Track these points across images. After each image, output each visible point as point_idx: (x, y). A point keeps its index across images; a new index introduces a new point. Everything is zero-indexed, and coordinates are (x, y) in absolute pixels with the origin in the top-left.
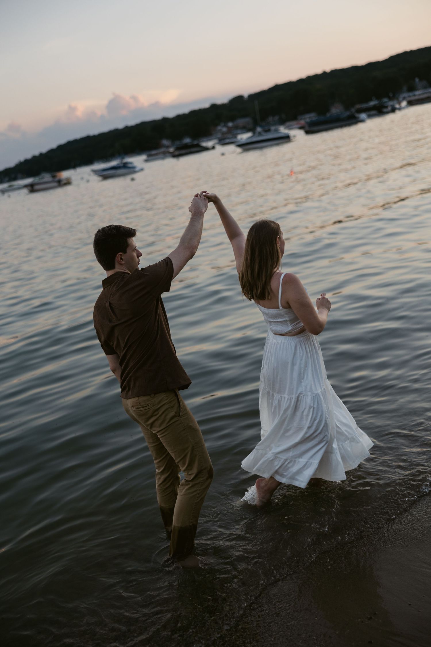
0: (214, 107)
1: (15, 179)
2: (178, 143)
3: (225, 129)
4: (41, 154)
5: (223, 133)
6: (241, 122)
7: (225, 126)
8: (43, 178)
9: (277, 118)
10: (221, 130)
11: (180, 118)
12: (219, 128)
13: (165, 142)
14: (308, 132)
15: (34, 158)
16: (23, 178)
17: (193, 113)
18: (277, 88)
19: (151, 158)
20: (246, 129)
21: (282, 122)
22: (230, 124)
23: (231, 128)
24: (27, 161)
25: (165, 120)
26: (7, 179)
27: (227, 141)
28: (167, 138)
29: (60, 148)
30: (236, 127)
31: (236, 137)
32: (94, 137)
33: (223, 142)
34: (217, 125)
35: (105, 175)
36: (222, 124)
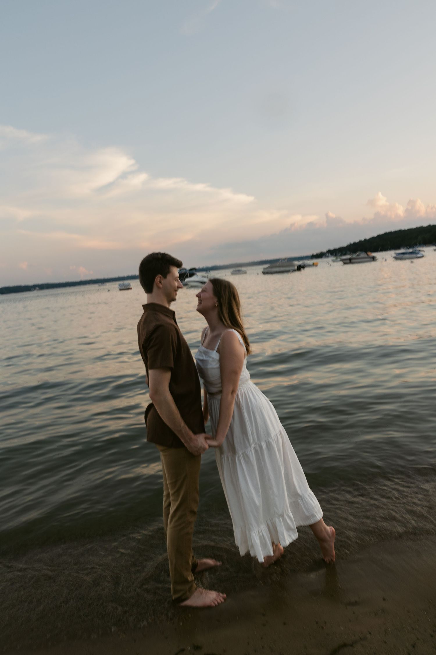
1: (345, 254)
4: (365, 240)
8: (358, 255)
15: (360, 242)
16: (350, 254)
24: (355, 244)
26: (339, 254)
29: (379, 237)
32: (404, 231)
35: (397, 258)
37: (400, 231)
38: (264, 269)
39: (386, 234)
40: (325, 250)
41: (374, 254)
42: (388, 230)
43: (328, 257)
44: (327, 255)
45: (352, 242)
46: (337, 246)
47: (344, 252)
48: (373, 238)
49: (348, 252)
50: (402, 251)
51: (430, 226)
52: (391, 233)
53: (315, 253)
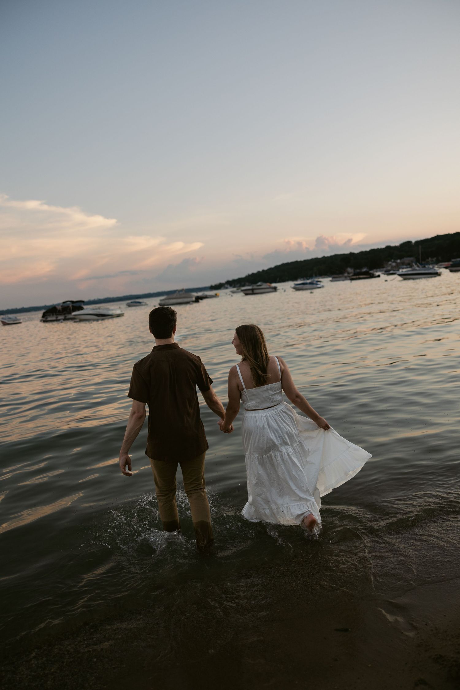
0: (388, 248)
1: (244, 286)
2: (358, 271)
3: (394, 264)
4: (263, 271)
5: (392, 267)
6: (407, 260)
7: (394, 262)
8: (259, 286)
9: (434, 259)
10: (390, 264)
11: (362, 253)
12: (390, 263)
13: (349, 270)
14: (451, 271)
15: (259, 272)
16: (249, 286)
17: (373, 251)
18: (438, 238)
19: (334, 279)
20: (410, 265)
21: (437, 262)
22: (399, 261)
23: (399, 263)
24: (253, 275)
25: (352, 254)
26: (238, 285)
27: (391, 272)
28: (351, 267)
29: (277, 267)
30: (403, 264)
31: (398, 270)
32: (301, 262)
33: (388, 273)
34: (389, 261)
35: (297, 288)
36: (393, 260)
37: (297, 262)
38: (161, 300)
39: (283, 265)
40: (223, 281)
41: (274, 285)
42: (285, 261)
43: (227, 288)
44: (226, 286)
45: (250, 273)
46: (236, 277)
47: (243, 283)
48: (271, 269)
49: (247, 284)
50: (299, 282)
51: (324, 257)
52: (288, 264)
53: (213, 284)
